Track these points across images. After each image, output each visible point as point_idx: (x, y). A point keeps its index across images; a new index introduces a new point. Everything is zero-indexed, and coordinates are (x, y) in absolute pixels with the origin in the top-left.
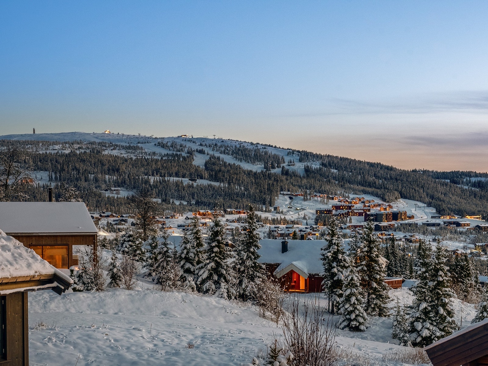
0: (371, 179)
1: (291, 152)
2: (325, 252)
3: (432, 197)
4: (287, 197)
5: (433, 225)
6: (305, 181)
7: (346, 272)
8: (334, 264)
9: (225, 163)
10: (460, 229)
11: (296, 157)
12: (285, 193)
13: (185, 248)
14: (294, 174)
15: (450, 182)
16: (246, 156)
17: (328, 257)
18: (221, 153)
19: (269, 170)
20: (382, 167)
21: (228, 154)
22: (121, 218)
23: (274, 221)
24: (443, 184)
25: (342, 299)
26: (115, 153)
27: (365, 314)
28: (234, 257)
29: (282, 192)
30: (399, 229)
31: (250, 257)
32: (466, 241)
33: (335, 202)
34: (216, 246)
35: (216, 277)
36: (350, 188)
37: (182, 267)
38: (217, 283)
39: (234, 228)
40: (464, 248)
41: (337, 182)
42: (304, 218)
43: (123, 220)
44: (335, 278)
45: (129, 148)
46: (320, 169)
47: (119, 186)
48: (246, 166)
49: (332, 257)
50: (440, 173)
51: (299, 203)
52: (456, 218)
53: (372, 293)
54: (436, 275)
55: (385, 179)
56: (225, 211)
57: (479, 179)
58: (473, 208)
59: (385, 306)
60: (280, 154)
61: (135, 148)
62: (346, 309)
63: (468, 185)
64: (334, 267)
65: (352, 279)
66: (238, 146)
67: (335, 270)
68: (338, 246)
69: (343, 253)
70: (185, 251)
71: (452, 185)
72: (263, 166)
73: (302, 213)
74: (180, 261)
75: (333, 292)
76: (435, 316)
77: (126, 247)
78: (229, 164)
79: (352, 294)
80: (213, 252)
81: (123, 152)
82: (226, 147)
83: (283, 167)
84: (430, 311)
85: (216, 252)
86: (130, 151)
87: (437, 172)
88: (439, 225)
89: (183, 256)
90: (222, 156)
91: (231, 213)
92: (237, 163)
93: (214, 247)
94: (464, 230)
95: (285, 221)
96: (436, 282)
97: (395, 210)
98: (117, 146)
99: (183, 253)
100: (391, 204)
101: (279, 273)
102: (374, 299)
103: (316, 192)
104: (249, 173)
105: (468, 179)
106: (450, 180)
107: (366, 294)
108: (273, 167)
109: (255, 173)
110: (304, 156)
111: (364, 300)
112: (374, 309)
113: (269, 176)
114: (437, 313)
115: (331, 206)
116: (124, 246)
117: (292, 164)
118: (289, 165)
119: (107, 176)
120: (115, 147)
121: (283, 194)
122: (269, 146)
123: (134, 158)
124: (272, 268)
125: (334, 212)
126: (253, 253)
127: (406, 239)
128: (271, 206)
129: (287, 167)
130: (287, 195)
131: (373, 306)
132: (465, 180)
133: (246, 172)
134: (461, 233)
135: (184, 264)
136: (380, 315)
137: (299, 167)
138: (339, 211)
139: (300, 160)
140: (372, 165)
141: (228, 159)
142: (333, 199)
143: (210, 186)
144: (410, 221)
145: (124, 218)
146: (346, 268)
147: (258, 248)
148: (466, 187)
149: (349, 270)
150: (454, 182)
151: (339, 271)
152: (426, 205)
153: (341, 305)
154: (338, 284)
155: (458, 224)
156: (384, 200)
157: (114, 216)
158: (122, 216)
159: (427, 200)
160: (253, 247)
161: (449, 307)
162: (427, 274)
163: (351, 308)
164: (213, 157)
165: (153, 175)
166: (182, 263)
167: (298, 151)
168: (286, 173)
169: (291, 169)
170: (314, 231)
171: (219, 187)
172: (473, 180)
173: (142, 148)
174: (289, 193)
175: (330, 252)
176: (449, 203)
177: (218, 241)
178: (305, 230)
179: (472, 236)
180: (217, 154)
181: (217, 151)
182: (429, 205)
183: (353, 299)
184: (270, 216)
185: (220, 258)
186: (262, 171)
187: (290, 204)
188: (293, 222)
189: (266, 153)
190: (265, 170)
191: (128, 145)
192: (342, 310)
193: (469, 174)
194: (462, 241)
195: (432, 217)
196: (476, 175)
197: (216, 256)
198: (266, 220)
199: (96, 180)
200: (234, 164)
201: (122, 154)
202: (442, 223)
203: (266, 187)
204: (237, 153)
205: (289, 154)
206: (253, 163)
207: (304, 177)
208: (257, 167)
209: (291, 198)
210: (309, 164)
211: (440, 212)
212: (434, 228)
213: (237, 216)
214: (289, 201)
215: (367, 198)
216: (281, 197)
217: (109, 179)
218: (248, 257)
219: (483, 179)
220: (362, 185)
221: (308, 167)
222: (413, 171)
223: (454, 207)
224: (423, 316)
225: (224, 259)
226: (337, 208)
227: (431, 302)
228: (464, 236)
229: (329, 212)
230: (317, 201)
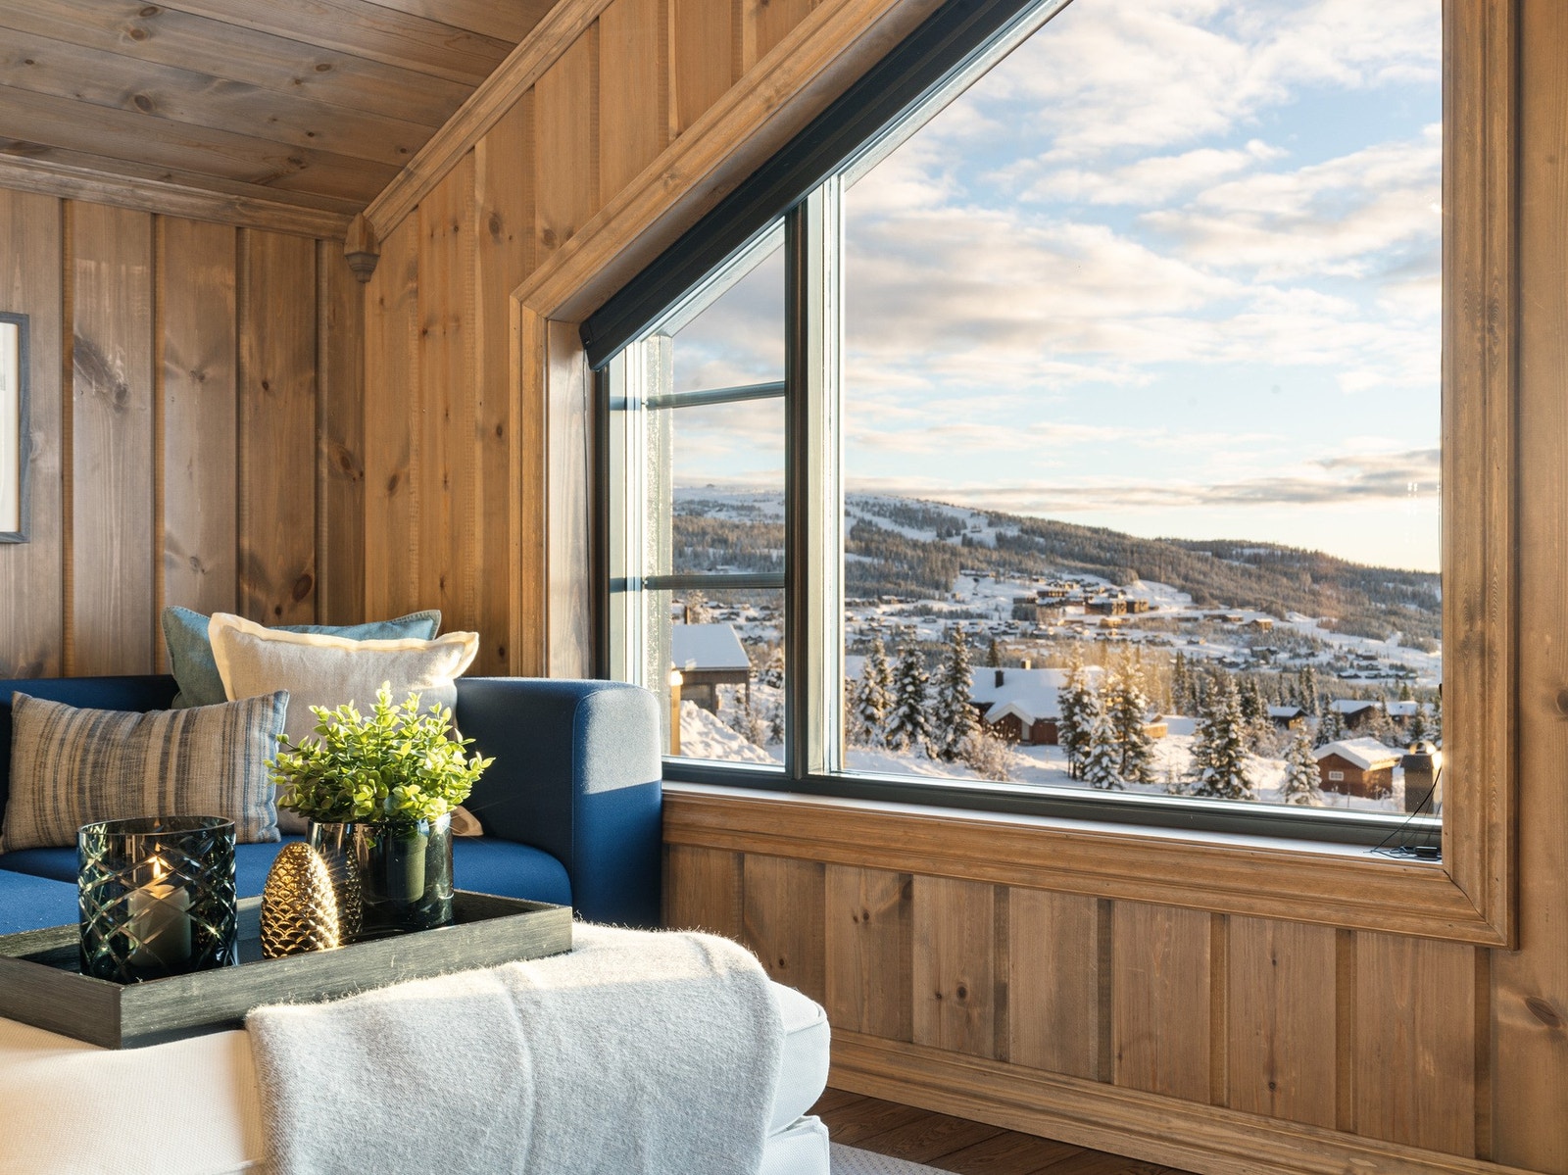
0: (1095, 552)
1: (975, 514)
2: (1063, 693)
3: (1186, 578)
4: (970, 580)
5: (1187, 620)
6: (995, 556)
7: (1096, 722)
8: (1077, 710)
9: (880, 529)
10: (1227, 626)
11: (983, 522)
12: (968, 572)
13: (867, 685)
14: (981, 545)
15: (1213, 555)
16: (910, 518)
17: (1068, 700)
18: (874, 514)
19: (944, 539)
20: (1110, 534)
21: (884, 516)
22: (731, 611)
23: (952, 615)
24: (1200, 559)
25: (1089, 760)
26: (722, 516)
27: (1122, 779)
28: (935, 698)
29: (963, 572)
30: (1135, 626)
31: (957, 698)
32: (1237, 644)
33: (1042, 585)
34: (911, 683)
35: (909, 727)
36: (1063, 565)
37: (863, 712)
38: (912, 735)
39: (894, 625)
40: (1235, 654)
41: (1043, 556)
42: (996, 609)
43: (733, 613)
44: (1079, 730)
45: (742, 508)
46: (1019, 537)
47: (727, 564)
48: (911, 533)
49: (1074, 699)
50: (1197, 542)
51: (987, 586)
52: (1223, 610)
53: (1130, 749)
54: (1226, 731)
55: (1115, 551)
56: (880, 599)
57: (1256, 551)
58: (1250, 596)
59: (1149, 767)
60: (960, 516)
61: (751, 509)
62: (1095, 774)
63: (1238, 560)
64: (1077, 714)
65: (1104, 732)
66: (898, 505)
67: (1076, 718)
68: (1082, 684)
69: (1089, 694)
70: (867, 691)
71: (1216, 560)
72: (935, 533)
73: (992, 603)
74: (858, 705)
75: (1075, 749)
76: (1224, 788)
77: (773, 675)
78: (886, 531)
79: (1103, 754)
80: (906, 692)
81: (734, 513)
82: (881, 506)
83: (964, 535)
84: (1217, 782)
85: (910, 693)
86: (743, 513)
87: (1191, 541)
88: (1196, 619)
89: (864, 697)
90: (876, 520)
91: (888, 602)
92: (897, 529)
93: (908, 684)
94: (1235, 627)
95: (967, 615)
96: (1227, 739)
97: (1130, 597)
98: (724, 505)
99: (863, 692)
100: (1124, 588)
101: (993, 715)
102: (1132, 758)
103: (1013, 570)
104: (915, 545)
105: (1239, 550)
106: (1211, 551)
107: (1121, 750)
108: (950, 535)
109: (924, 545)
110: (995, 519)
111: (1119, 760)
112: (1132, 772)
113: (943, 549)
114: (1228, 783)
115: (1035, 591)
116: (770, 673)
117: (978, 529)
118: (973, 532)
119: (711, 550)
120: (721, 507)
121: (965, 575)
122: (944, 504)
123: (749, 523)
124: (984, 708)
125: (1038, 601)
126: (962, 693)
127: (1147, 641)
128: (947, 591)
129: (969, 535)
130: (971, 575)
131: (1131, 768)
132: (1234, 552)
133: (911, 543)
134: (1230, 632)
135: (865, 708)
136: (1142, 781)
137: (988, 535)
138: (1047, 600)
139: (990, 524)
140: (1095, 531)
141: (885, 524)
142: (1037, 580)
143: (859, 563)
144: (1153, 614)
145: (735, 611)
146: (1096, 715)
147: (968, 686)
148: (1236, 564)
149: (1099, 718)
150: (1218, 555)
151: (1083, 719)
152: (1176, 590)
153: (1088, 768)
154: (1084, 737)
155: (1225, 619)
156: (1114, 582)
157: (721, 608)
158: (732, 608)
159: (1179, 582)
160: (962, 684)
161: (1246, 775)
162: (1214, 729)
163: (1101, 774)
164: (862, 520)
165: (776, 547)
166: (862, 706)
167: (987, 512)
168: (968, 542)
169: (976, 537)
170: (1011, 628)
171: (872, 565)
172: (1247, 552)
173: (759, 509)
174: (973, 572)
175: (1071, 692)
176: (1211, 586)
177: (914, 677)
178: (996, 627)
179: (1246, 637)
180: (868, 517)
181: (868, 511)
182: (1182, 589)
183: (1105, 761)
184: (945, 607)
185: (915, 700)
186: (933, 542)
187: (975, 588)
188: (980, 616)
189: (939, 515)
190: (937, 539)
191: (740, 504)
192: (1089, 776)
193: (1240, 545)
194: (1232, 643)
195: (1186, 608)
196: (1251, 546)
197: (910, 697)
198: (940, 614)
199: (696, 555)
200: (893, 531)
201: (731, 517)
202: (1201, 617)
203: (939, 564)
204: (897, 515)
205: (973, 515)
206: (921, 529)
207: (995, 549)
208: (927, 536)
209: (976, 580)
210: (1002, 530)
211: (1198, 600)
212: (1189, 625)
213: (899, 606)
214: (973, 584)
215: (1089, 579)
216: (961, 578)
217: (714, 554)
218: (955, 698)
219: (1262, 551)
220: (1082, 561)
221: (1000, 534)
222: (1156, 540)
223: (1217, 592)
224: (1208, 788)
225: (921, 701)
226: (1043, 594)
227: (1219, 767)
228: (1234, 636)
229: (1032, 601)
230: (1015, 584)
